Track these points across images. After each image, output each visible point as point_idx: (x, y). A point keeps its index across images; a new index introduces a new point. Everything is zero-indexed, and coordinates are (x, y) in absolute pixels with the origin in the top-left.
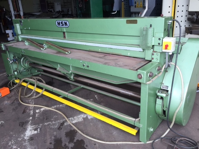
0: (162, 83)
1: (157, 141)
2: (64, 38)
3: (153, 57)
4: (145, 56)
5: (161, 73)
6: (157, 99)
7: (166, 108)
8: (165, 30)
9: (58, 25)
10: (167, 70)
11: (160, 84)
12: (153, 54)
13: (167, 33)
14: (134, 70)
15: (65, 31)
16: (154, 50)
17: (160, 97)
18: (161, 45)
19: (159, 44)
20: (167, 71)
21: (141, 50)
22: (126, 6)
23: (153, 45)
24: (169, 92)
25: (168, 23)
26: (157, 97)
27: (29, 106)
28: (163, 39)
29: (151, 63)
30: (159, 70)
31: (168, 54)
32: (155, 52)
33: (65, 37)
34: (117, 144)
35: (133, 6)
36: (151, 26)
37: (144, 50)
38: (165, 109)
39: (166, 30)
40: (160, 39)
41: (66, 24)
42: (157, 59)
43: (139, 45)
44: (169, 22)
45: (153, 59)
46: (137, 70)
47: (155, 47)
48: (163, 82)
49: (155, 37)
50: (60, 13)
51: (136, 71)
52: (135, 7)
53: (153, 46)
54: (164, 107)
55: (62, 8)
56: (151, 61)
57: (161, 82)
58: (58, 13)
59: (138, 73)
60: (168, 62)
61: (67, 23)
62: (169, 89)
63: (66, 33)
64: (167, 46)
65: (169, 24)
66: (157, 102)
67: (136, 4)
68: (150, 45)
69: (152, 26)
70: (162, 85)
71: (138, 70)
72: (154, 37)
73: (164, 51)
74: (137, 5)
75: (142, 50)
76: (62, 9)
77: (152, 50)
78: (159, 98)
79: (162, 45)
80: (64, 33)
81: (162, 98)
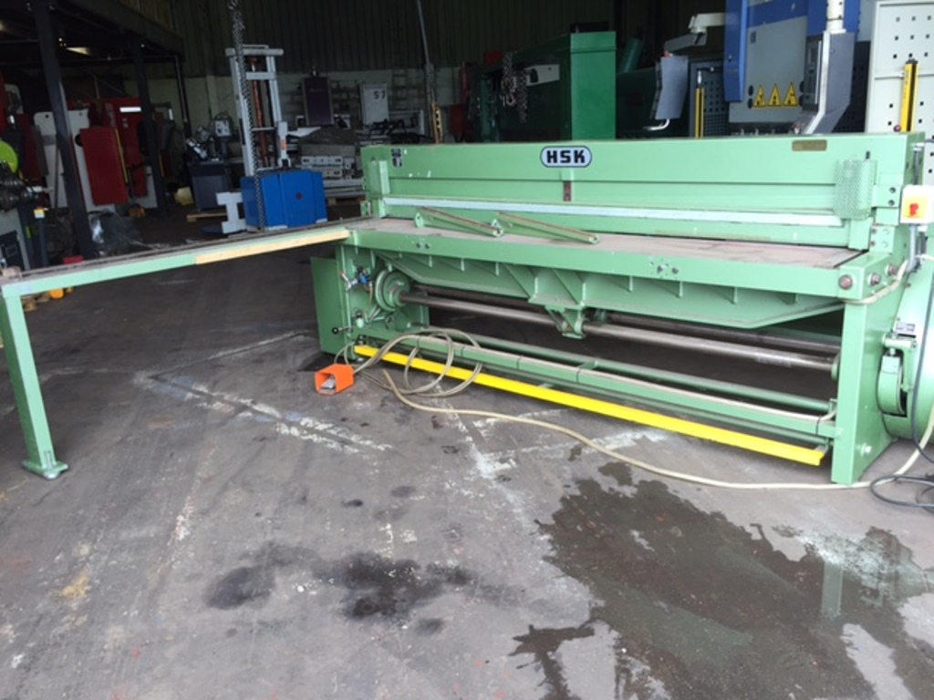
0: (894, 318)
1: (883, 485)
2: (565, 200)
3: (874, 238)
4: (848, 240)
5: (896, 285)
6: (885, 359)
7: (910, 384)
8: (907, 165)
9: (549, 161)
10: (909, 281)
11: (891, 322)
12: (873, 231)
13: (911, 176)
14: (828, 268)
15: (572, 178)
16: (877, 221)
17: (892, 352)
18: (897, 205)
19: (892, 202)
20: (909, 285)
21: (836, 221)
22: (711, 103)
23: (874, 205)
24: (919, 340)
25: (916, 149)
26: (885, 350)
27: (445, 414)
28: (904, 190)
29: (866, 255)
30: (893, 272)
31: (916, 231)
32: (878, 225)
33: (567, 196)
34: (765, 489)
35: (739, 101)
36: (868, 155)
37: (844, 220)
38: (905, 389)
39: (910, 167)
40: (893, 190)
41: (579, 156)
42: (885, 244)
43: (831, 210)
44: (917, 147)
45: (872, 243)
46: (836, 266)
47: (878, 211)
48: (899, 315)
49: (879, 185)
50: (386, 131)
51: (835, 271)
52: (750, 104)
53: (874, 209)
54: (905, 380)
55: (391, 108)
56: (865, 251)
57: (892, 314)
58: (378, 132)
59: (842, 274)
60: (916, 253)
61: (584, 154)
62: (919, 332)
63: (573, 186)
64: (914, 208)
65: (916, 152)
66: (883, 367)
67: (753, 97)
68: (864, 205)
69: (872, 156)
70: (896, 322)
71: (842, 267)
72: (875, 184)
73: (905, 220)
74: (759, 99)
75: (839, 223)
76: (390, 115)
77: (870, 220)
78: (889, 355)
79: (900, 206)
80: (567, 184)
81: (899, 353)
